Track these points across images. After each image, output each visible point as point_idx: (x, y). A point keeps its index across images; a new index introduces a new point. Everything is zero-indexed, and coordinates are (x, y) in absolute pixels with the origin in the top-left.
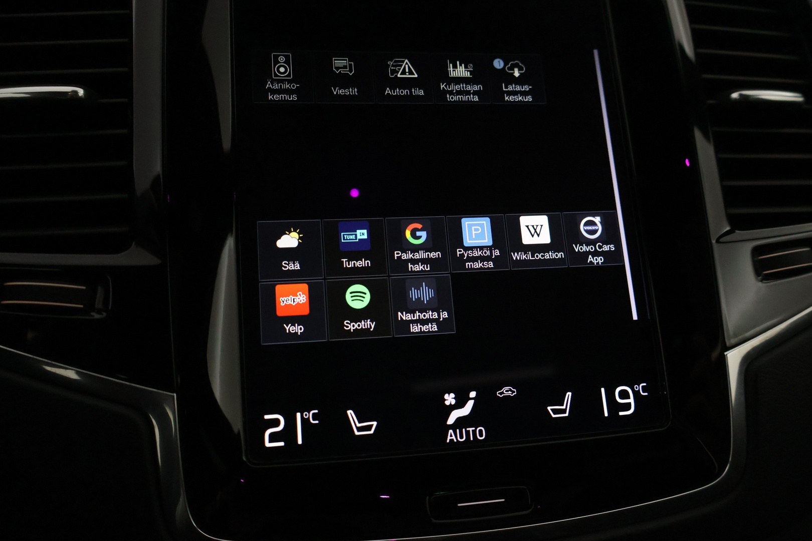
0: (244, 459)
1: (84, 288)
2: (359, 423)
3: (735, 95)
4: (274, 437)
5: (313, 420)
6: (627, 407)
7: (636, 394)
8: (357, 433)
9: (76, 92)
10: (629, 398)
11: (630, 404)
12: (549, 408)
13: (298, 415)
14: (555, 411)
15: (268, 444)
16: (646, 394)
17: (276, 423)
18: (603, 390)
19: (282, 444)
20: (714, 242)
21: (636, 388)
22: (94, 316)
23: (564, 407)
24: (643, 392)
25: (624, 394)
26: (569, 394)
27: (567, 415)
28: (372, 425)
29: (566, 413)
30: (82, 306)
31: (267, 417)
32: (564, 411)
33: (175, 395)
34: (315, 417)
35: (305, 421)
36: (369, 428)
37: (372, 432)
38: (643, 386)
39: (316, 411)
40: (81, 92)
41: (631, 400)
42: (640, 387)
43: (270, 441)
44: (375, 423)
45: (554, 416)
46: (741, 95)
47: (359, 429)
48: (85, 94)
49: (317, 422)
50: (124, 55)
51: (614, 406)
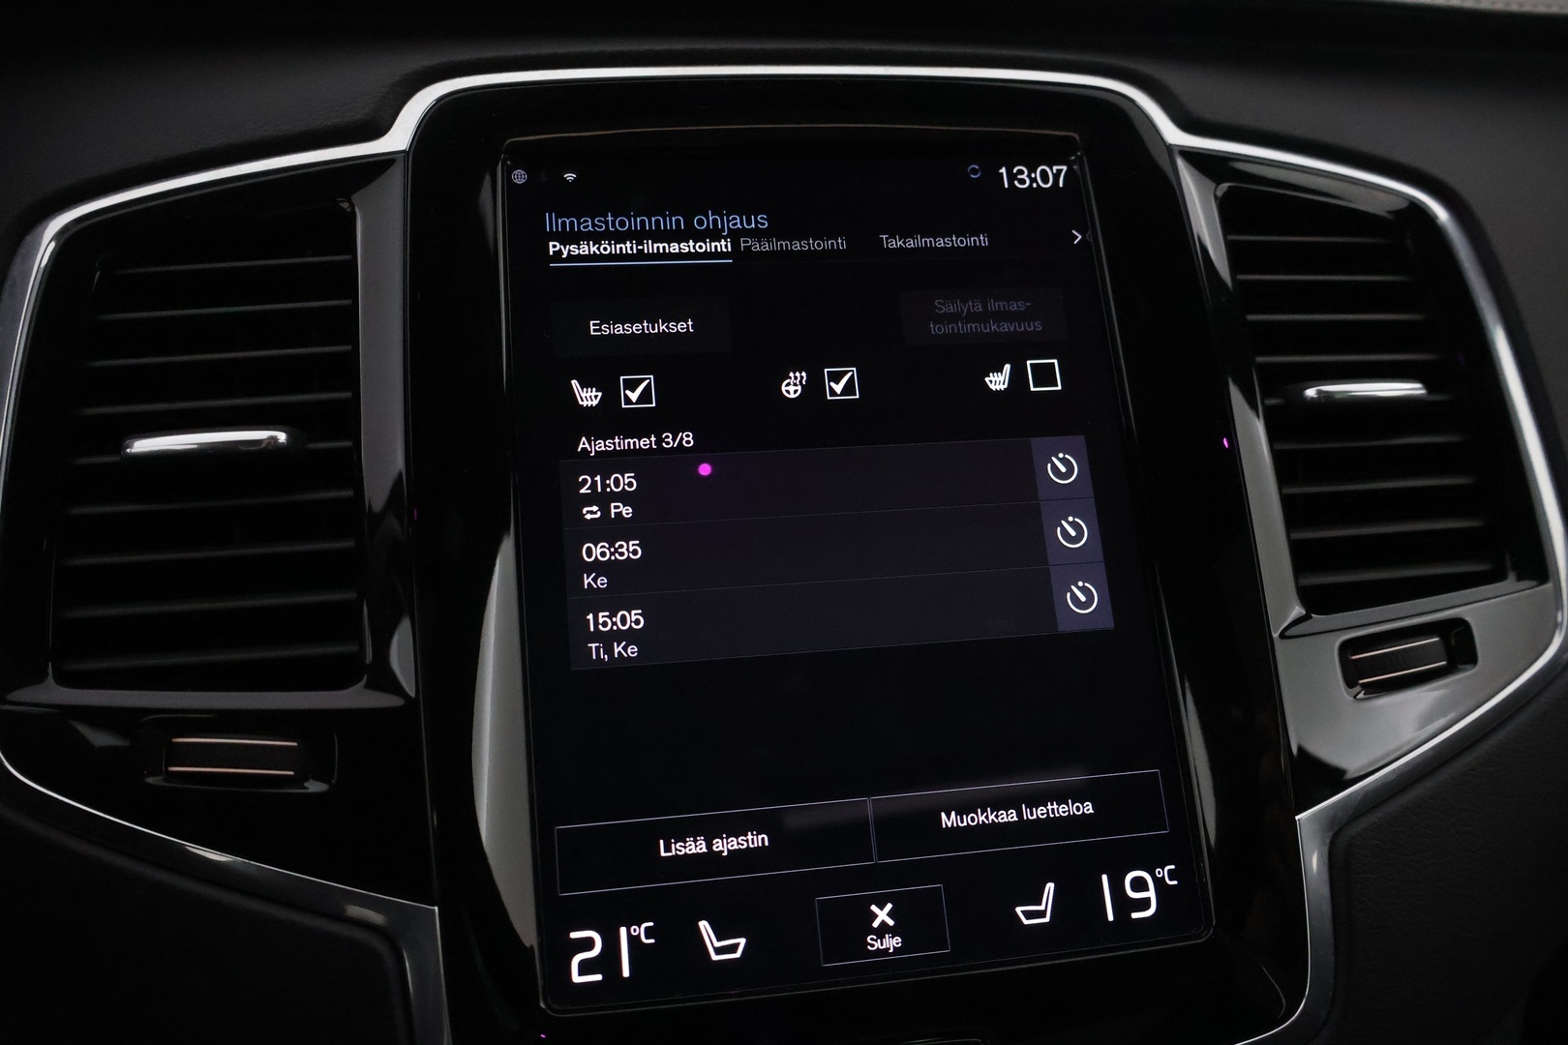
0: (542, 1005)
1: (295, 744)
2: (719, 940)
3: (1311, 393)
4: (586, 968)
5: (647, 938)
6: (1144, 904)
7: (1159, 883)
8: (715, 957)
9: (274, 439)
10: (1147, 890)
11: (1148, 899)
12: (1019, 910)
13: (623, 931)
14: (1029, 915)
15: (576, 978)
16: (1175, 882)
17: (588, 944)
18: (1105, 878)
19: (598, 977)
20: (1275, 635)
21: (1159, 873)
22: (307, 788)
23: (1042, 908)
24: (1170, 880)
25: (1139, 885)
26: (1050, 886)
27: (1047, 919)
28: (738, 944)
29: (1045, 917)
30: (292, 773)
31: (574, 935)
32: (1042, 914)
33: (436, 908)
34: (649, 933)
35: (634, 941)
36: (733, 948)
37: (738, 955)
38: (1169, 870)
39: (651, 924)
40: (282, 437)
41: (1151, 894)
42: (1163, 872)
43: (581, 974)
44: (742, 941)
45: (1026, 922)
46: (1319, 392)
47: (718, 951)
48: (288, 439)
49: (652, 941)
50: (345, 372)
51: (1123, 904)
